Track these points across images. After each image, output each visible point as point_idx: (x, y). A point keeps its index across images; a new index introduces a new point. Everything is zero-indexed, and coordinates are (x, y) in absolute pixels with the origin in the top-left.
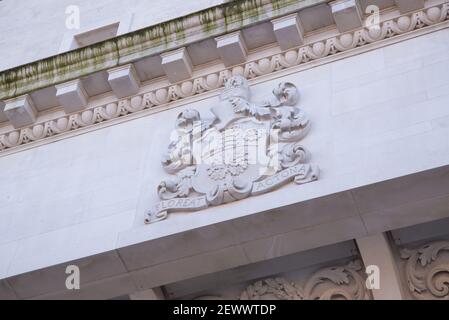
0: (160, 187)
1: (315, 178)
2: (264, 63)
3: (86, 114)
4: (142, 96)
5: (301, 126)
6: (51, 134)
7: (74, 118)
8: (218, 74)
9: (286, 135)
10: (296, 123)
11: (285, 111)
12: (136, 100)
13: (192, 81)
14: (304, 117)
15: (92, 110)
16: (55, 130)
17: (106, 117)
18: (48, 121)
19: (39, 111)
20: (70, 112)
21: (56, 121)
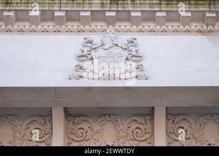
0: (77, 66)
1: (147, 79)
2: (123, 27)
3: (39, 27)
4: (67, 26)
5: (140, 57)
6: (21, 31)
7: (33, 27)
8: (102, 26)
9: (134, 58)
10: (138, 55)
11: (134, 49)
12: (63, 27)
13: (90, 26)
14: (142, 53)
15: (43, 26)
16: (24, 30)
17: (48, 30)
18: (21, 25)
19: (18, 20)
20: (32, 24)
21: (25, 26)
